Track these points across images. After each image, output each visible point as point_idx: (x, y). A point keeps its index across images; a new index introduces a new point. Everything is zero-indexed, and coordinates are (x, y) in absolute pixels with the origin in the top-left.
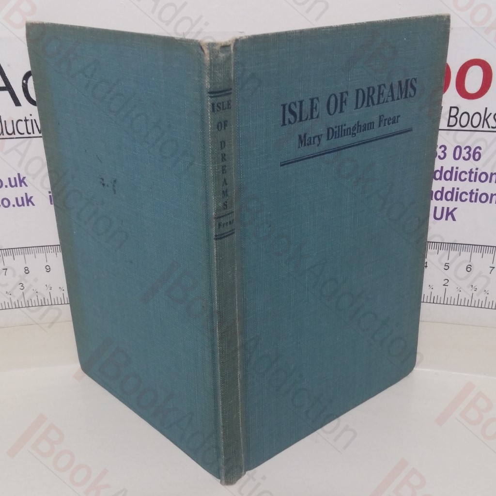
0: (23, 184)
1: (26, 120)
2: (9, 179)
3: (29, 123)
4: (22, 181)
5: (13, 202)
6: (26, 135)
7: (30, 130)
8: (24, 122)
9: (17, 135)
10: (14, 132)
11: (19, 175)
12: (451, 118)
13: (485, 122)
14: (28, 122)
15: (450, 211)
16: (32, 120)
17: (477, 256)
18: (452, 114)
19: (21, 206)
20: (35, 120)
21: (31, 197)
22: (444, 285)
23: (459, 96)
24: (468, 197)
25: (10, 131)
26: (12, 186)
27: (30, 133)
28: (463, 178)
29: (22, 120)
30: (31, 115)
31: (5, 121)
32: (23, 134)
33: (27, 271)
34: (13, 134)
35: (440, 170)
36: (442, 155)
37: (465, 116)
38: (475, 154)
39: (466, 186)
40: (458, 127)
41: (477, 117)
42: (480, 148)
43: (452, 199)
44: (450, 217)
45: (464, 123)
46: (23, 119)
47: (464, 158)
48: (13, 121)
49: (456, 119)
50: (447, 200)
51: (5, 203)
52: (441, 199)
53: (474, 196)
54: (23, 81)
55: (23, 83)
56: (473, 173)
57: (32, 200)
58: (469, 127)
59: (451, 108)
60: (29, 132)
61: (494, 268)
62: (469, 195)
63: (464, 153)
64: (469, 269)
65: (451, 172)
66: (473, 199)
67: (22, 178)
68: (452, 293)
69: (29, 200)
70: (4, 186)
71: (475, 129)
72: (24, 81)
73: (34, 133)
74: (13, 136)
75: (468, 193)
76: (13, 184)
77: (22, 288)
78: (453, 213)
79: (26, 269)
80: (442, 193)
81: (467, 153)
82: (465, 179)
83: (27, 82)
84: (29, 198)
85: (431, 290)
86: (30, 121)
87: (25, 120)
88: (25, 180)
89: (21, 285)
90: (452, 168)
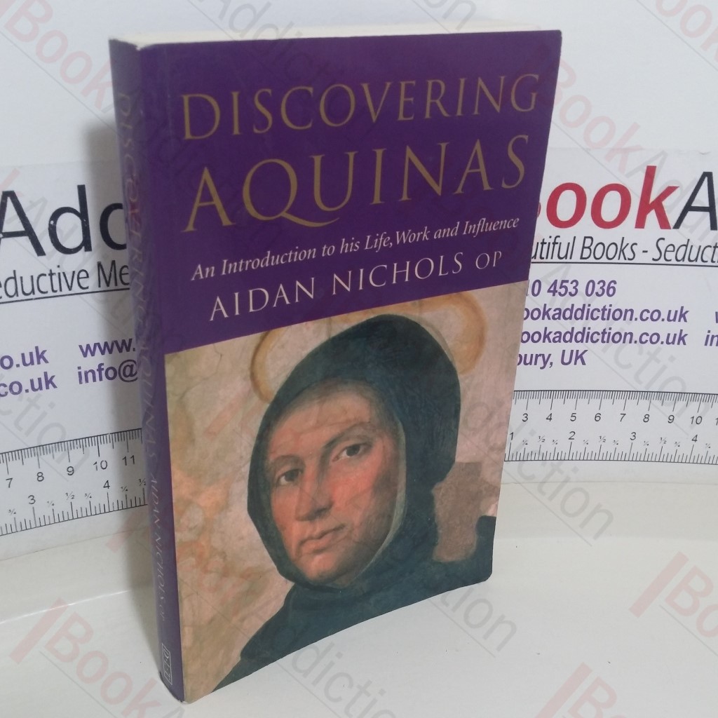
0: (42, 360)
1: (51, 274)
2: (23, 355)
3: (55, 278)
4: (41, 356)
5: (26, 385)
6: (50, 293)
7: (56, 287)
8: (48, 277)
9: (38, 294)
10: (33, 291)
11: (37, 348)
12: (585, 250)
13: (622, 254)
14: (53, 277)
15: (579, 354)
16: (59, 274)
17: (607, 402)
18: (586, 245)
19: (37, 390)
20: (64, 273)
21: (53, 377)
22: (570, 439)
23: (594, 224)
24: (600, 337)
25: (28, 289)
26: (25, 364)
27: (56, 291)
28: (595, 317)
29: (45, 275)
30: (59, 266)
31: (21, 278)
32: (47, 292)
33: (40, 477)
34: (32, 295)
35: (570, 308)
36: (573, 291)
37: (600, 247)
38: (609, 288)
39: (597, 326)
40: (592, 259)
41: (613, 247)
42: (615, 282)
43: (582, 341)
44: (579, 361)
45: (598, 254)
46: (47, 272)
47: (597, 294)
48: (32, 277)
49: (591, 250)
50: (577, 341)
51: (15, 388)
52: (570, 341)
53: (606, 336)
54: (50, 222)
55: (50, 224)
56: (606, 310)
57: (54, 380)
58: (604, 259)
59: (585, 238)
60: (55, 289)
61: (625, 414)
62: (601, 335)
63: (597, 288)
64: (598, 419)
65: (583, 311)
66: (605, 339)
67: (40, 352)
68: (578, 447)
69: (49, 382)
70: (14, 366)
71: (610, 261)
72: (52, 222)
73: (61, 290)
74: (32, 296)
75: (600, 333)
76: (28, 361)
77: (33, 501)
78: (583, 356)
79: (40, 475)
80: (571, 334)
81: (601, 288)
82: (598, 317)
83: (55, 223)
84: (49, 379)
85: (555, 445)
86: (57, 275)
87: (49, 275)
88: (45, 355)
89: (32, 497)
90: (584, 305)
